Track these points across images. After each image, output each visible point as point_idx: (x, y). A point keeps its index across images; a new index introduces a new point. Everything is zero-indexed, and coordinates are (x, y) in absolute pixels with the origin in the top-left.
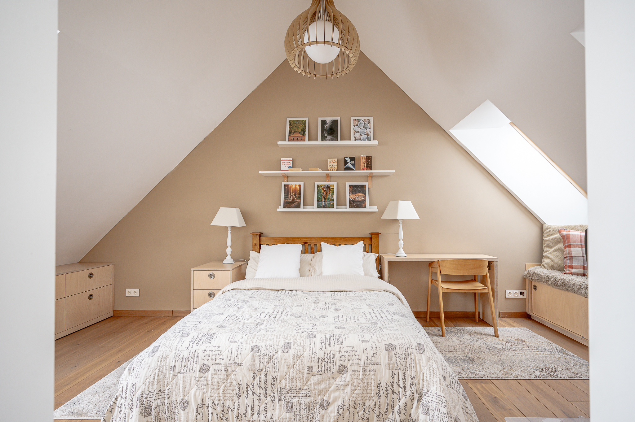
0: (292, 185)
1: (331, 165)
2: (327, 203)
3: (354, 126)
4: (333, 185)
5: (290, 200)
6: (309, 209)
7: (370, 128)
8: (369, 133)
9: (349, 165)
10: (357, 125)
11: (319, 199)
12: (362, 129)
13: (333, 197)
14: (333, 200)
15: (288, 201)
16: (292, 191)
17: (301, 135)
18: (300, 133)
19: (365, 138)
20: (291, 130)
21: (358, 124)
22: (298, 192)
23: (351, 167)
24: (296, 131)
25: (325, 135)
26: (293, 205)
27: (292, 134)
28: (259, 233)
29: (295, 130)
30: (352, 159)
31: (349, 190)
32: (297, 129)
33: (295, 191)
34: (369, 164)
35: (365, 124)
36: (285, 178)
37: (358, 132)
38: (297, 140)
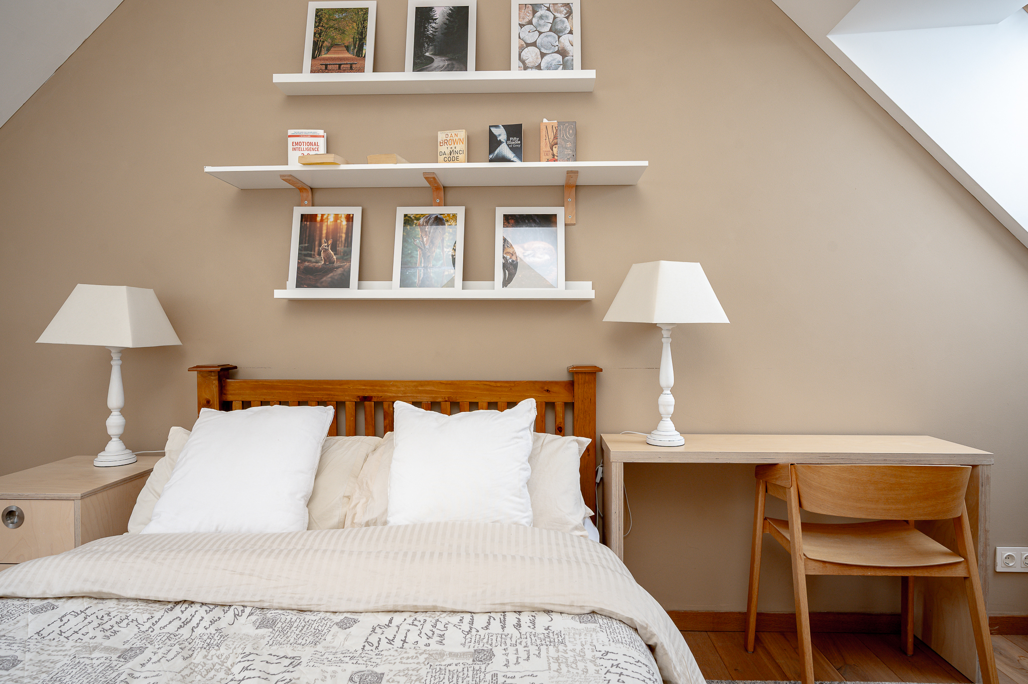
0: (324, 217)
1: (447, 152)
2: (436, 273)
3: (521, 26)
4: (454, 215)
5: (317, 262)
6: (377, 291)
7: (571, 32)
8: (568, 47)
10: (530, 23)
11: (408, 259)
12: (547, 36)
13: (453, 252)
14: (453, 263)
15: (312, 265)
16: (324, 235)
17: (350, 54)
18: (347, 48)
19: (554, 63)
20: (322, 39)
21: (535, 21)
22: (343, 239)
24: (337, 42)
25: (427, 54)
26: (327, 278)
27: (324, 50)
28: (219, 366)
29: (333, 39)
30: (514, 131)
31: (505, 230)
32: (339, 37)
33: (334, 235)
35: (555, 18)
36: (305, 195)
37: (534, 44)
38: (340, 69)
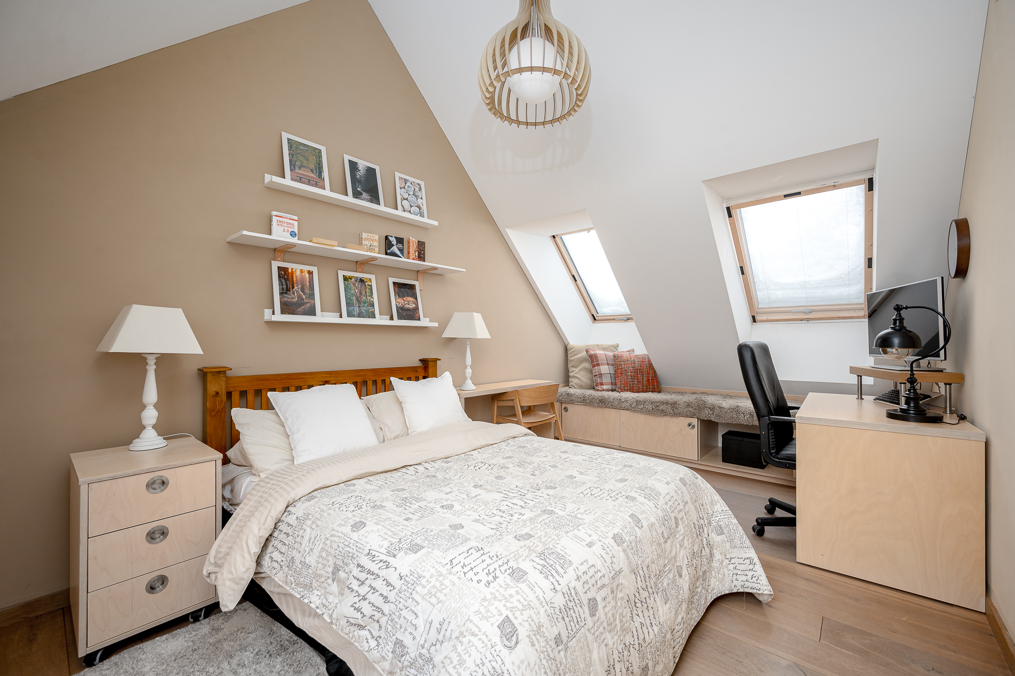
0: (294, 270)
1: (369, 245)
2: (364, 310)
3: (401, 188)
4: (370, 280)
5: (293, 299)
6: (331, 318)
7: (421, 198)
8: (421, 206)
9: (395, 249)
11: (349, 301)
12: (412, 197)
13: (372, 299)
14: (373, 305)
15: (289, 300)
16: (295, 282)
17: (314, 176)
18: (312, 171)
19: (416, 212)
20: (295, 159)
21: (406, 187)
22: (308, 285)
23: (398, 253)
24: (305, 164)
25: (358, 189)
26: (299, 309)
27: (297, 168)
28: (223, 368)
29: (302, 162)
30: (400, 241)
31: (394, 290)
32: (305, 161)
33: (302, 281)
34: (422, 254)
35: (414, 189)
36: (279, 254)
38: (309, 183)
